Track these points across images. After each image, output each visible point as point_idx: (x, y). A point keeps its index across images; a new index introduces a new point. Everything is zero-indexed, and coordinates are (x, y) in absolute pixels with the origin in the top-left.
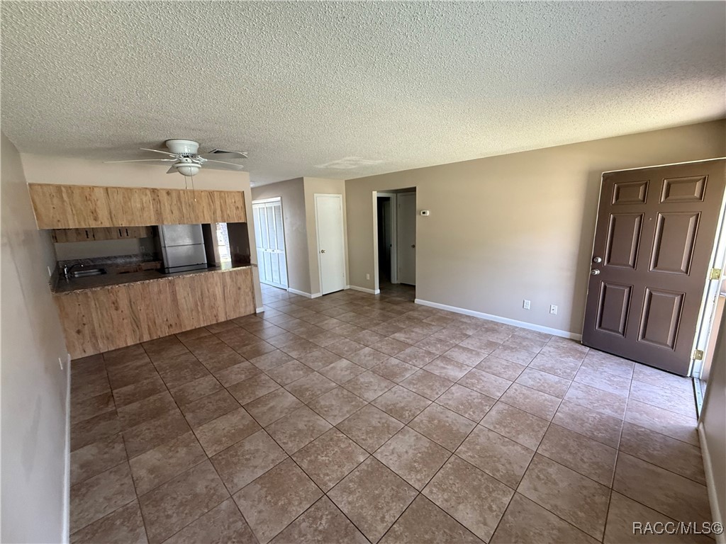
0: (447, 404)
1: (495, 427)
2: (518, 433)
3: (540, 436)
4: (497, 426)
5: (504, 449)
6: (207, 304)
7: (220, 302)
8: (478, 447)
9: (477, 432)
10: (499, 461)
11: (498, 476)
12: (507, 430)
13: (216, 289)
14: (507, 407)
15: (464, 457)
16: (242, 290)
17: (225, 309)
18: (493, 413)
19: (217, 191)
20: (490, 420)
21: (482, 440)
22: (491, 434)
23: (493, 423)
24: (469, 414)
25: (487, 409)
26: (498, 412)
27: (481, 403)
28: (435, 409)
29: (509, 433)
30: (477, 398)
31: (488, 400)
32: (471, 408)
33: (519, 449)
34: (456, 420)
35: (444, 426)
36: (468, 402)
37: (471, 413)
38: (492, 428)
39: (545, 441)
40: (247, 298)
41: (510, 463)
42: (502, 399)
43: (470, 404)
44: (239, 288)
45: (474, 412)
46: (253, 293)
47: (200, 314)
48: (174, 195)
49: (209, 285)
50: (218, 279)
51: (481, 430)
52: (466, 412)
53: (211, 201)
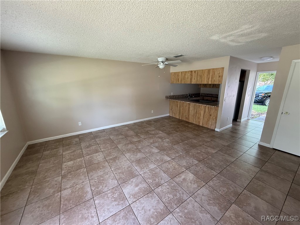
0: (107, 175)
1: (82, 185)
2: (72, 192)
3: (62, 200)
4: (82, 186)
5: (73, 182)
6: (197, 116)
7: (202, 117)
8: (81, 174)
9: (86, 177)
10: (72, 177)
11: (69, 174)
12: (77, 189)
13: (202, 112)
14: (86, 198)
15: (83, 169)
16: (212, 116)
17: (203, 121)
18: (89, 189)
19: (212, 69)
20: (87, 185)
21: (83, 177)
22: (81, 181)
23: (85, 185)
24: (96, 179)
25: (93, 188)
26: (87, 192)
27: (98, 188)
28: (108, 169)
29: (76, 188)
30: (102, 189)
31: (97, 193)
32: (98, 182)
33: (68, 186)
34: (97, 173)
35: (98, 169)
36: (102, 183)
37: (96, 181)
38: (83, 183)
39: (59, 200)
40: (213, 122)
41: (68, 180)
42: (92, 200)
43: (101, 183)
44: (211, 115)
45: (95, 182)
46: (216, 120)
47: (195, 118)
48: (196, 72)
49: (200, 109)
50: (203, 108)
51: (86, 179)
52: (98, 179)
53: (208, 74)
